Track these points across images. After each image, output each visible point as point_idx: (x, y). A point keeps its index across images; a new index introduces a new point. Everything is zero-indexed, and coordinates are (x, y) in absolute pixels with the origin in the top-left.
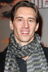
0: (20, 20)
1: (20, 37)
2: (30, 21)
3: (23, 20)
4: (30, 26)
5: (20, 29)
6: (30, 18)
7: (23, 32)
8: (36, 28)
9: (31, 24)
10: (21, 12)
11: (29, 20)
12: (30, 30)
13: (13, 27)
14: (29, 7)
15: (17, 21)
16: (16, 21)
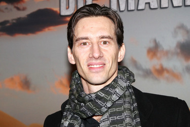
0: (85, 44)
1: (86, 75)
2: (105, 43)
3: (89, 43)
4: (104, 52)
5: (86, 60)
6: (103, 37)
7: (93, 66)
8: (119, 56)
9: (106, 49)
10: (84, 27)
11: (101, 42)
12: (105, 60)
13: (73, 58)
14: (97, 15)
15: (78, 46)
16: (76, 46)
